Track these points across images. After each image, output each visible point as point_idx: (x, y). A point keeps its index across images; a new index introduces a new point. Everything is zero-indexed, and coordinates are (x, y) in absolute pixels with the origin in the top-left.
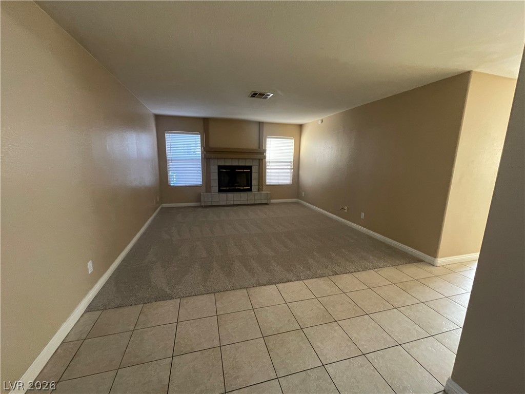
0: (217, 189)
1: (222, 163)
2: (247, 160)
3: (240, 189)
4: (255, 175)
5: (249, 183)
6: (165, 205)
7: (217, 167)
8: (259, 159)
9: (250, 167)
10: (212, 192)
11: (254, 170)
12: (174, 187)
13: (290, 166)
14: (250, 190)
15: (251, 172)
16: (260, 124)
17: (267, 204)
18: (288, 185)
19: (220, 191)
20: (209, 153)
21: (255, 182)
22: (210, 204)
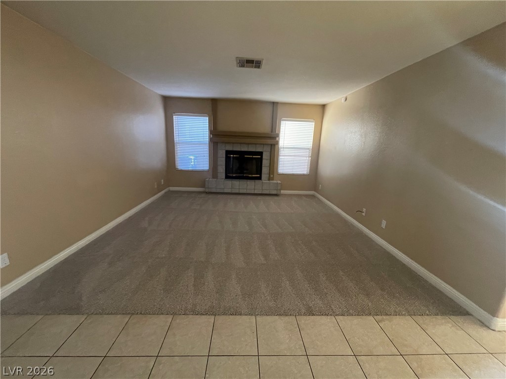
0: (224, 176)
1: (230, 148)
2: (257, 145)
3: (248, 176)
4: (265, 162)
5: (259, 171)
6: (172, 189)
7: (224, 151)
8: (271, 145)
9: (261, 154)
10: (219, 178)
11: (265, 156)
12: (182, 171)
13: (308, 153)
14: (260, 178)
15: (261, 159)
16: (274, 104)
17: (276, 195)
18: (304, 175)
19: (227, 177)
20: (217, 136)
21: (265, 170)
22: (214, 190)
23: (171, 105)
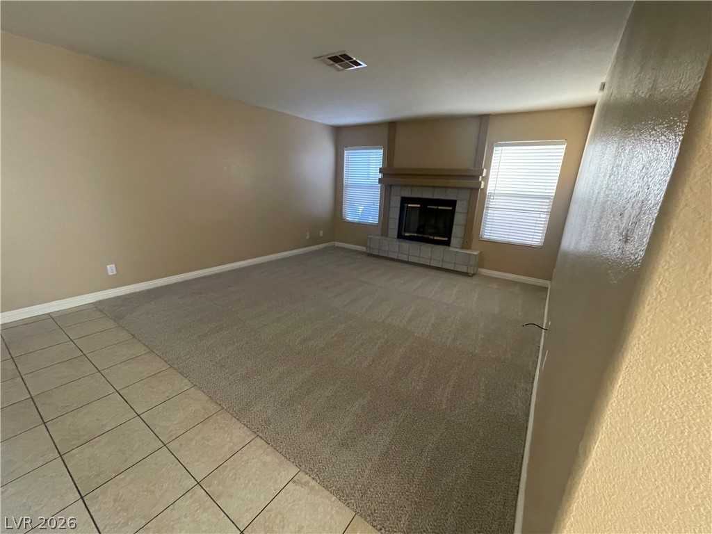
0: (395, 233)
1: (407, 193)
2: (449, 190)
3: (429, 239)
4: (459, 218)
5: (448, 232)
7: (399, 199)
8: (471, 189)
9: (453, 203)
10: (389, 236)
11: (460, 208)
13: (546, 206)
14: (447, 243)
15: (453, 212)
16: (483, 119)
17: (466, 274)
18: (531, 247)
19: (400, 236)
20: (390, 176)
21: (457, 231)
22: (376, 252)
23: (344, 137)
